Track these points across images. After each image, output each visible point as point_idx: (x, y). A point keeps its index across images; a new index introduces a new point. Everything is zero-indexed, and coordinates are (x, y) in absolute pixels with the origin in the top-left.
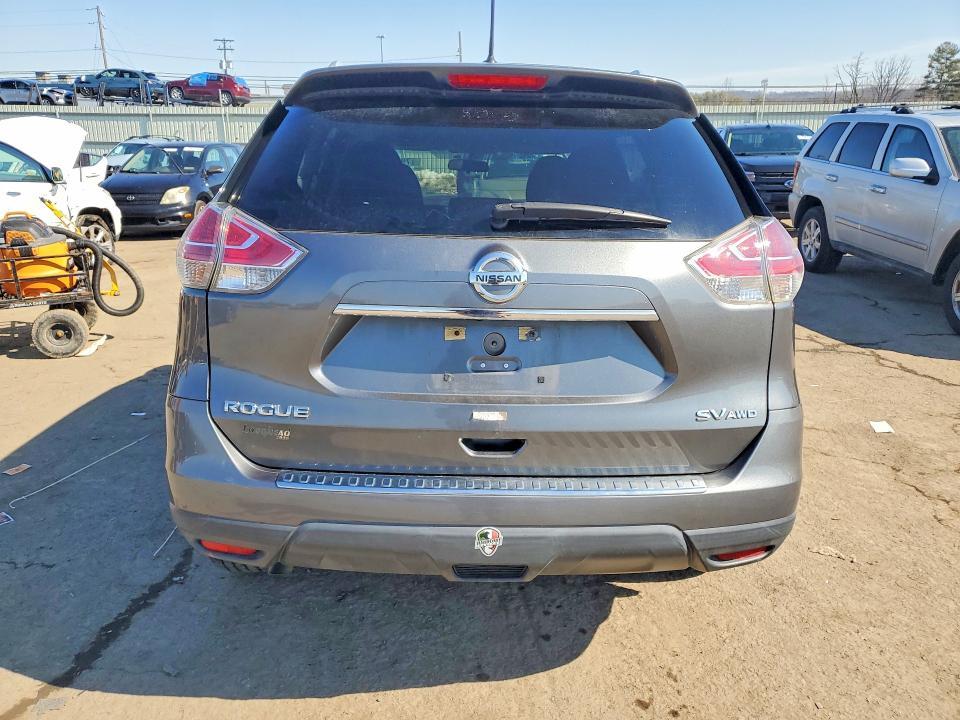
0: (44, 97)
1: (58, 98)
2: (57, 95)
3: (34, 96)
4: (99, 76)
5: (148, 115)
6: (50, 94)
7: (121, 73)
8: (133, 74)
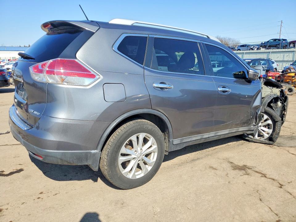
0: (251, 49)
1: (255, 49)
2: (255, 48)
3: (249, 48)
4: (268, 41)
5: (270, 52)
6: (253, 48)
7: (275, 40)
8: (279, 40)
